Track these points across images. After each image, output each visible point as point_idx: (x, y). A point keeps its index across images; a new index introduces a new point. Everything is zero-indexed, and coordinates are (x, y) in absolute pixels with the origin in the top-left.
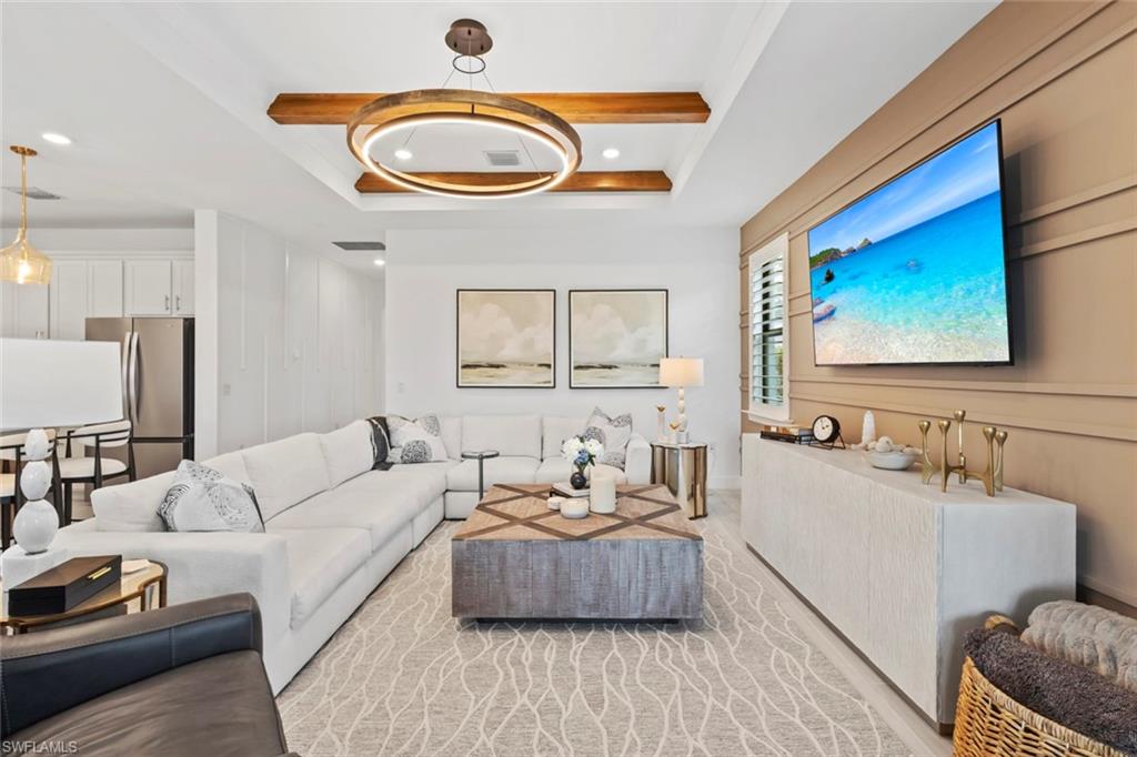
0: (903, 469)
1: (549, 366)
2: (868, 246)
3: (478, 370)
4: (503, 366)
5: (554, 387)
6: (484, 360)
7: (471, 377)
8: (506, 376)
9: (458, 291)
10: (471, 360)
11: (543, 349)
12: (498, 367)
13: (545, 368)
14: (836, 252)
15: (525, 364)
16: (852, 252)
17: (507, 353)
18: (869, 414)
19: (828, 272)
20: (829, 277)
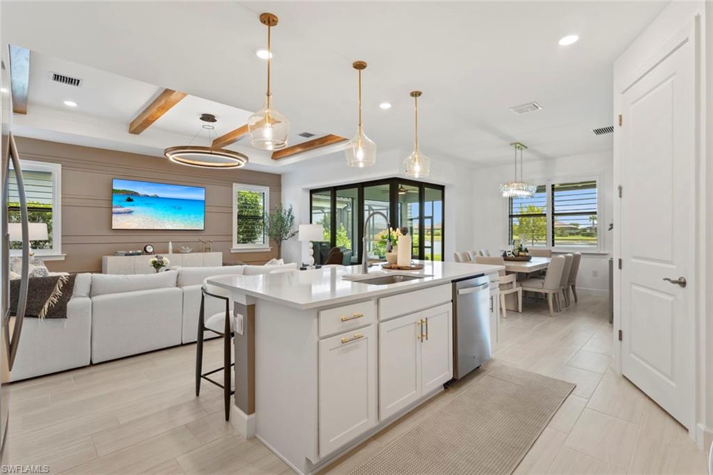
16: (147, 196)
18: (170, 243)
19: (129, 198)
20: (129, 200)
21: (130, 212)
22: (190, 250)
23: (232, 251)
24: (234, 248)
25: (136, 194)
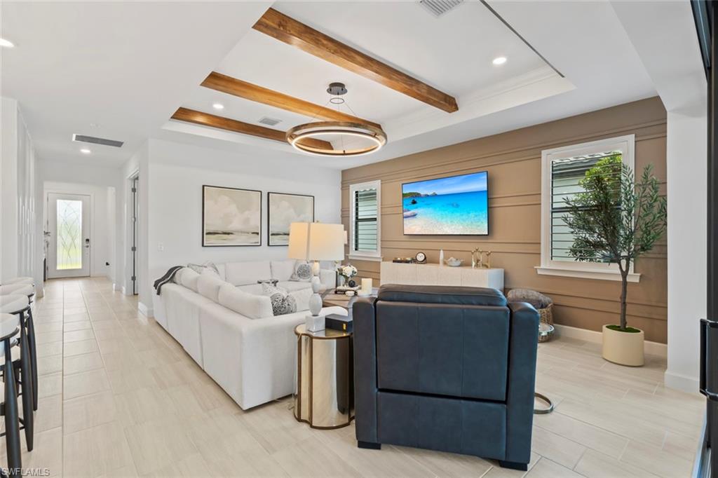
0: (459, 266)
1: (258, 234)
2: (435, 195)
3: (217, 235)
4: (232, 234)
5: (261, 245)
6: (220, 229)
7: (210, 240)
8: (233, 239)
9: (203, 186)
10: (212, 229)
11: (254, 222)
12: (228, 234)
13: (256, 235)
14: (418, 194)
15: (244, 232)
16: (427, 196)
17: (235, 225)
18: (442, 251)
19: (414, 200)
20: (414, 202)
21: (414, 215)
22: (459, 263)
23: (539, 272)
24: (543, 266)
25: (418, 195)
